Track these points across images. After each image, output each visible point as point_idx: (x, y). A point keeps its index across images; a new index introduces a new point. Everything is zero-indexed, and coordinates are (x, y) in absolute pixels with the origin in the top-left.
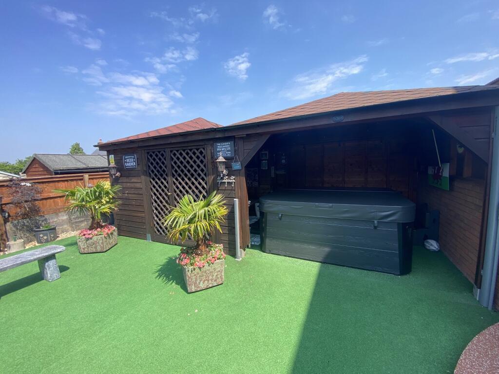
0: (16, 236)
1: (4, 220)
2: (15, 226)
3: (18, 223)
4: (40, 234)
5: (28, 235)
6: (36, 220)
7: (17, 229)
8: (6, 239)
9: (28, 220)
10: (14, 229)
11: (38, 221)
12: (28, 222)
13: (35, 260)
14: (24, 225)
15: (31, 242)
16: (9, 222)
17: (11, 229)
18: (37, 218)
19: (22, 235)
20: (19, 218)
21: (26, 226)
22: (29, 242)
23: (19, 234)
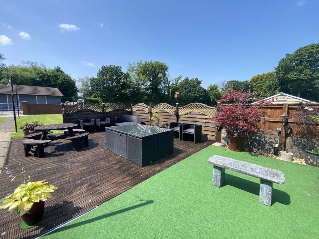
0: (292, 149)
1: (286, 134)
2: (293, 141)
3: (297, 139)
4: (309, 156)
5: (301, 152)
6: (312, 142)
7: (295, 144)
8: (283, 148)
9: (305, 140)
10: (292, 143)
11: (314, 143)
12: (305, 142)
13: (260, 178)
14: (301, 143)
15: (302, 158)
16: (290, 136)
17: (290, 143)
18: (315, 141)
19: (297, 151)
20: (299, 136)
21: (302, 144)
22: (301, 158)
23: (295, 148)
